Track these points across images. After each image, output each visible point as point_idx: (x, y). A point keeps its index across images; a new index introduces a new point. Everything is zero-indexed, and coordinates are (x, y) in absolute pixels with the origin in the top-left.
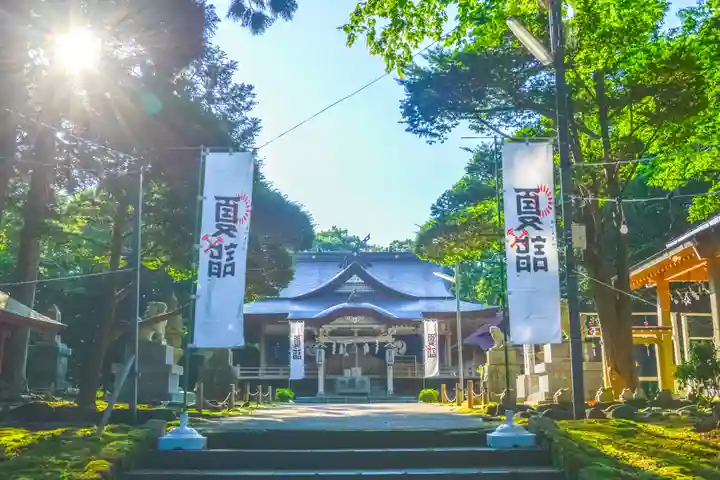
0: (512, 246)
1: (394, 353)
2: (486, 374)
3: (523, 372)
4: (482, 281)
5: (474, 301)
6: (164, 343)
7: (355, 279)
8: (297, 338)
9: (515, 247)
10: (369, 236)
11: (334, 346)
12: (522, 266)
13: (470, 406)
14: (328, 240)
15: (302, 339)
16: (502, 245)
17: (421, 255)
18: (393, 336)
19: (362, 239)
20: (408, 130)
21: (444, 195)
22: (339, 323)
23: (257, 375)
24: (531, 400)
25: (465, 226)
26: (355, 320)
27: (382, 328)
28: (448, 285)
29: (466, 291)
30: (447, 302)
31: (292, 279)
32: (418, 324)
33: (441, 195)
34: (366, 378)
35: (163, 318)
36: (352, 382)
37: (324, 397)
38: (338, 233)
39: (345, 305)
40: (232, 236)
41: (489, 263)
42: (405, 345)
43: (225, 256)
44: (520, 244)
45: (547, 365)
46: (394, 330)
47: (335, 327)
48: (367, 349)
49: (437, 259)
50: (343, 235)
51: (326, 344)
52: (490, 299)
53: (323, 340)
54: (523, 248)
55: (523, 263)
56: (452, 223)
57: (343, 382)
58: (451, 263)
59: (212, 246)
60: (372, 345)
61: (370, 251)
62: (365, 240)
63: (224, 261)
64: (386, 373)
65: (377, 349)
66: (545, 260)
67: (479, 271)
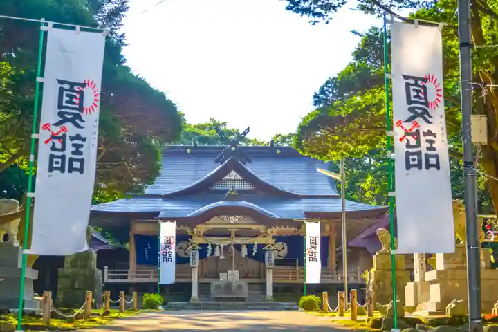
0: (401, 140)
1: (274, 256)
2: (372, 280)
3: (412, 279)
4: (370, 178)
5: (361, 201)
6: (16, 244)
7: (233, 175)
8: (168, 239)
9: (405, 141)
10: (248, 129)
11: (210, 247)
12: (412, 163)
13: (353, 318)
14: (205, 133)
15: (173, 240)
16: (391, 139)
17: (303, 150)
18: (273, 237)
19: (241, 132)
20: (288, 8)
21: (327, 82)
22: (215, 223)
23: (126, 277)
24: (421, 310)
25: (351, 117)
26: (232, 219)
27: (261, 228)
28: (334, 182)
29: (352, 189)
30: (330, 201)
31: (158, 174)
32: (300, 225)
33: (324, 83)
34: (244, 283)
35: (15, 216)
36: (228, 286)
37: (198, 302)
38: (216, 126)
39: (221, 203)
40: (78, 126)
41: (378, 160)
42: (286, 248)
43: (70, 148)
44: (410, 138)
45: (439, 273)
46: (275, 231)
47: (211, 227)
48: (244, 251)
49: (319, 154)
50: (222, 128)
51: (200, 245)
52: (378, 198)
53: (197, 240)
54: (413, 142)
55: (414, 160)
56: (337, 114)
57: (218, 287)
58: (334, 159)
59: (54, 136)
60: (250, 247)
61: (251, 145)
62: (245, 133)
63: (68, 153)
64: (265, 276)
65: (255, 251)
66: (437, 157)
67: (367, 168)
